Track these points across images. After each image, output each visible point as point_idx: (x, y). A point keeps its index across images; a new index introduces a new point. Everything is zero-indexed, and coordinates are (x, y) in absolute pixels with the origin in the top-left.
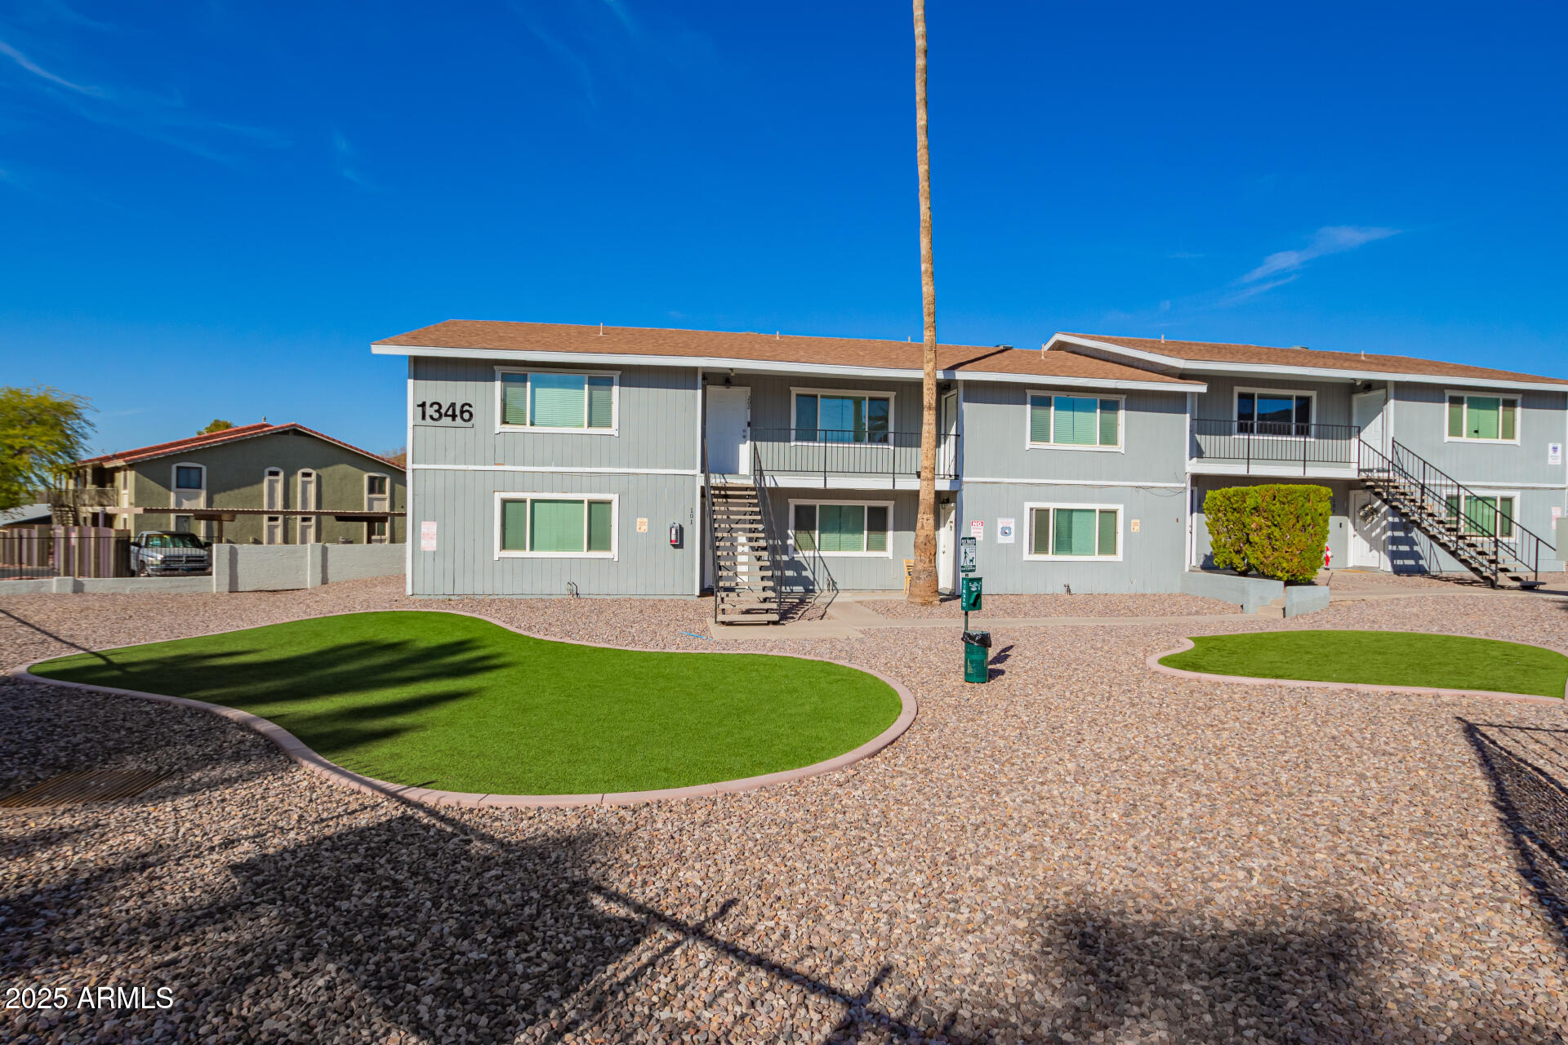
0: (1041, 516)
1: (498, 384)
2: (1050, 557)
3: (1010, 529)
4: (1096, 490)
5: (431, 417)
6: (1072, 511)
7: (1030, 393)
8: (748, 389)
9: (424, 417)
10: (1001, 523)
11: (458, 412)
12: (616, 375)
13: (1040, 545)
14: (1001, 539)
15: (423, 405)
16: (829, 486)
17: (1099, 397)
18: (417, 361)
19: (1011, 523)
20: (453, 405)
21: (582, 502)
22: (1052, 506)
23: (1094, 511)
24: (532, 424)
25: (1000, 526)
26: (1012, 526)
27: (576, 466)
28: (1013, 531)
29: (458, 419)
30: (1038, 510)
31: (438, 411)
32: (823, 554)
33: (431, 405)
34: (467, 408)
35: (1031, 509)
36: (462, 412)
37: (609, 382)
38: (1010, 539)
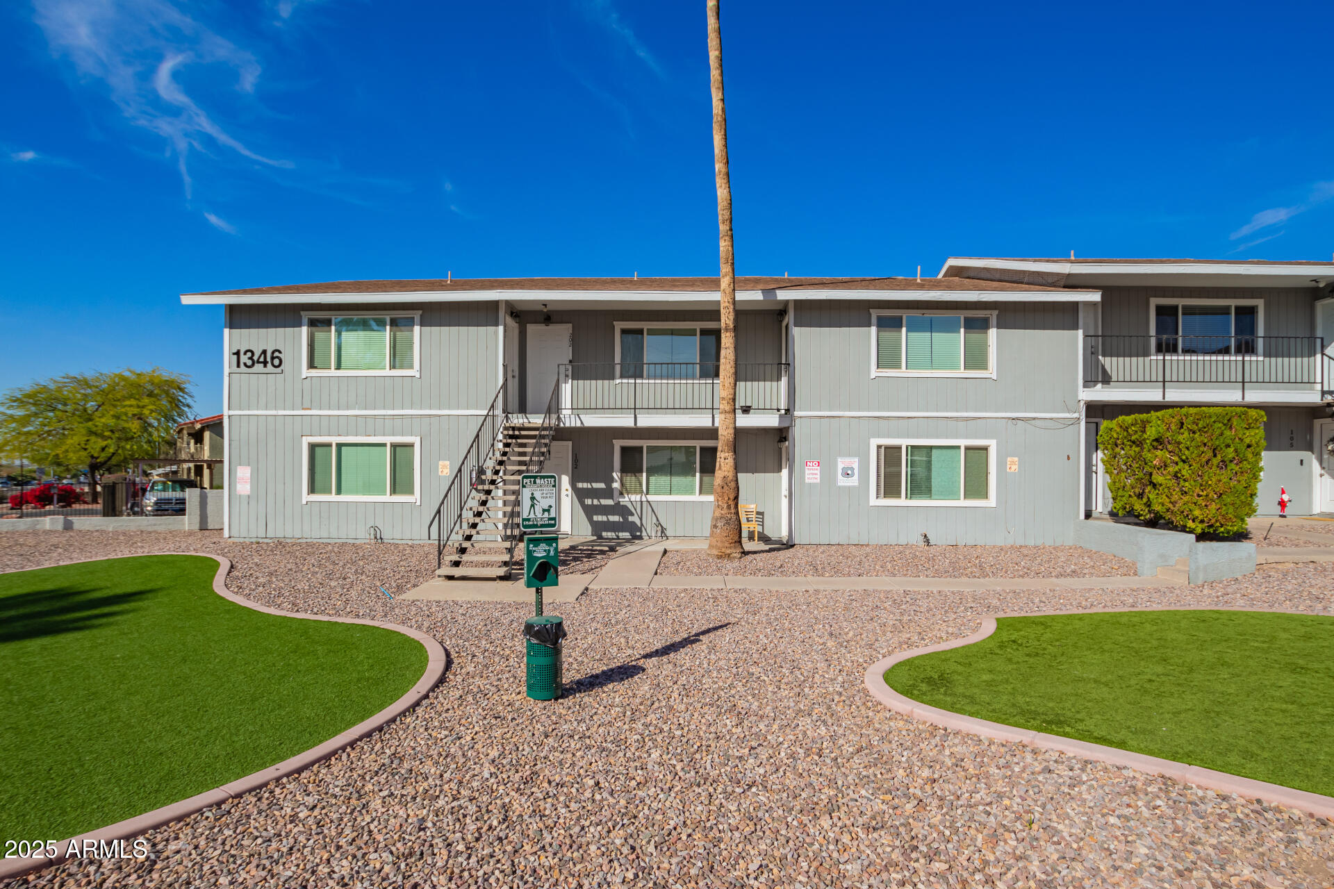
0: (891, 455)
1: (304, 329)
2: (902, 501)
3: (852, 469)
4: (961, 424)
5: (245, 364)
6: (931, 448)
7: (875, 314)
8: (570, 325)
9: (238, 366)
10: (841, 463)
11: (269, 359)
12: (417, 315)
13: (890, 487)
14: (842, 481)
15: (238, 353)
16: (639, 424)
17: (962, 315)
18: (232, 309)
19: (855, 463)
20: (264, 352)
21: (384, 445)
22: (904, 442)
23: (959, 447)
24: (338, 367)
25: (840, 466)
26: (856, 466)
27: (379, 409)
28: (856, 472)
29: (269, 365)
30: (887, 448)
31: (250, 358)
32: (650, 498)
33: (245, 353)
34: (276, 354)
35: (879, 447)
36: (273, 358)
37: (410, 323)
38: (853, 481)
